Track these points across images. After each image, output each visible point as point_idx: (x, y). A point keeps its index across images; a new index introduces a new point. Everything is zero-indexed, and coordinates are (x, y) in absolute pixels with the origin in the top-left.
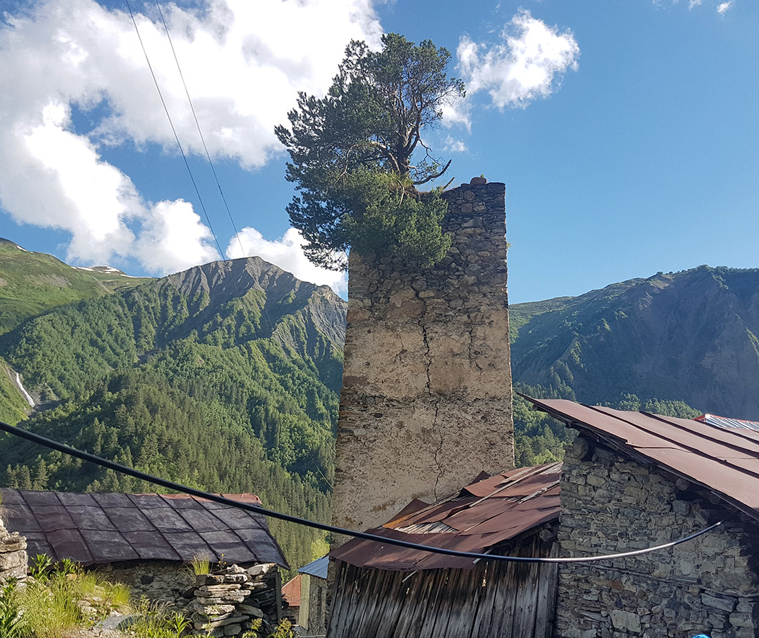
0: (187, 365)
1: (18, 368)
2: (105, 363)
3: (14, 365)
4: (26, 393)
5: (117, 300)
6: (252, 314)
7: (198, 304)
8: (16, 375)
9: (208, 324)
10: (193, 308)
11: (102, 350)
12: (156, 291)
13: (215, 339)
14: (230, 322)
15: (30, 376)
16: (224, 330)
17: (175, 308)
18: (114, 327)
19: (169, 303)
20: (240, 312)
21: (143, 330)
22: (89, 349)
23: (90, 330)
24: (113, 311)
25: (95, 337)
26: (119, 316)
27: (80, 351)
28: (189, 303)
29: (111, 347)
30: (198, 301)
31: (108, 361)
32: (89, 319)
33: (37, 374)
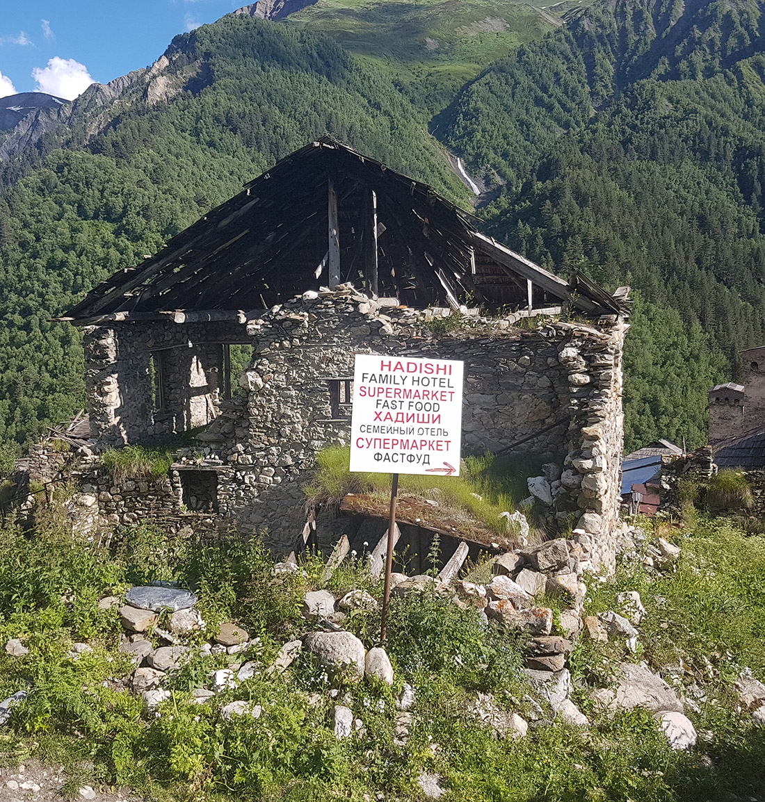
0: (648, 115)
1: (459, 152)
2: (555, 124)
3: (454, 149)
4: (469, 180)
5: (563, 37)
6: (745, 16)
7: (668, 15)
8: (457, 161)
9: (682, 45)
10: (660, 24)
11: (550, 108)
12: (610, 10)
13: (692, 65)
14: (713, 34)
15: (471, 159)
16: (705, 50)
17: (637, 30)
18: (562, 74)
19: (629, 22)
20: (728, 16)
21: (598, 70)
22: (535, 110)
23: (534, 86)
24: (558, 52)
25: (540, 93)
26: (567, 59)
27: (524, 116)
28: (655, 17)
29: (560, 102)
30: (667, 11)
31: (558, 121)
32: (531, 71)
33: (478, 156)
